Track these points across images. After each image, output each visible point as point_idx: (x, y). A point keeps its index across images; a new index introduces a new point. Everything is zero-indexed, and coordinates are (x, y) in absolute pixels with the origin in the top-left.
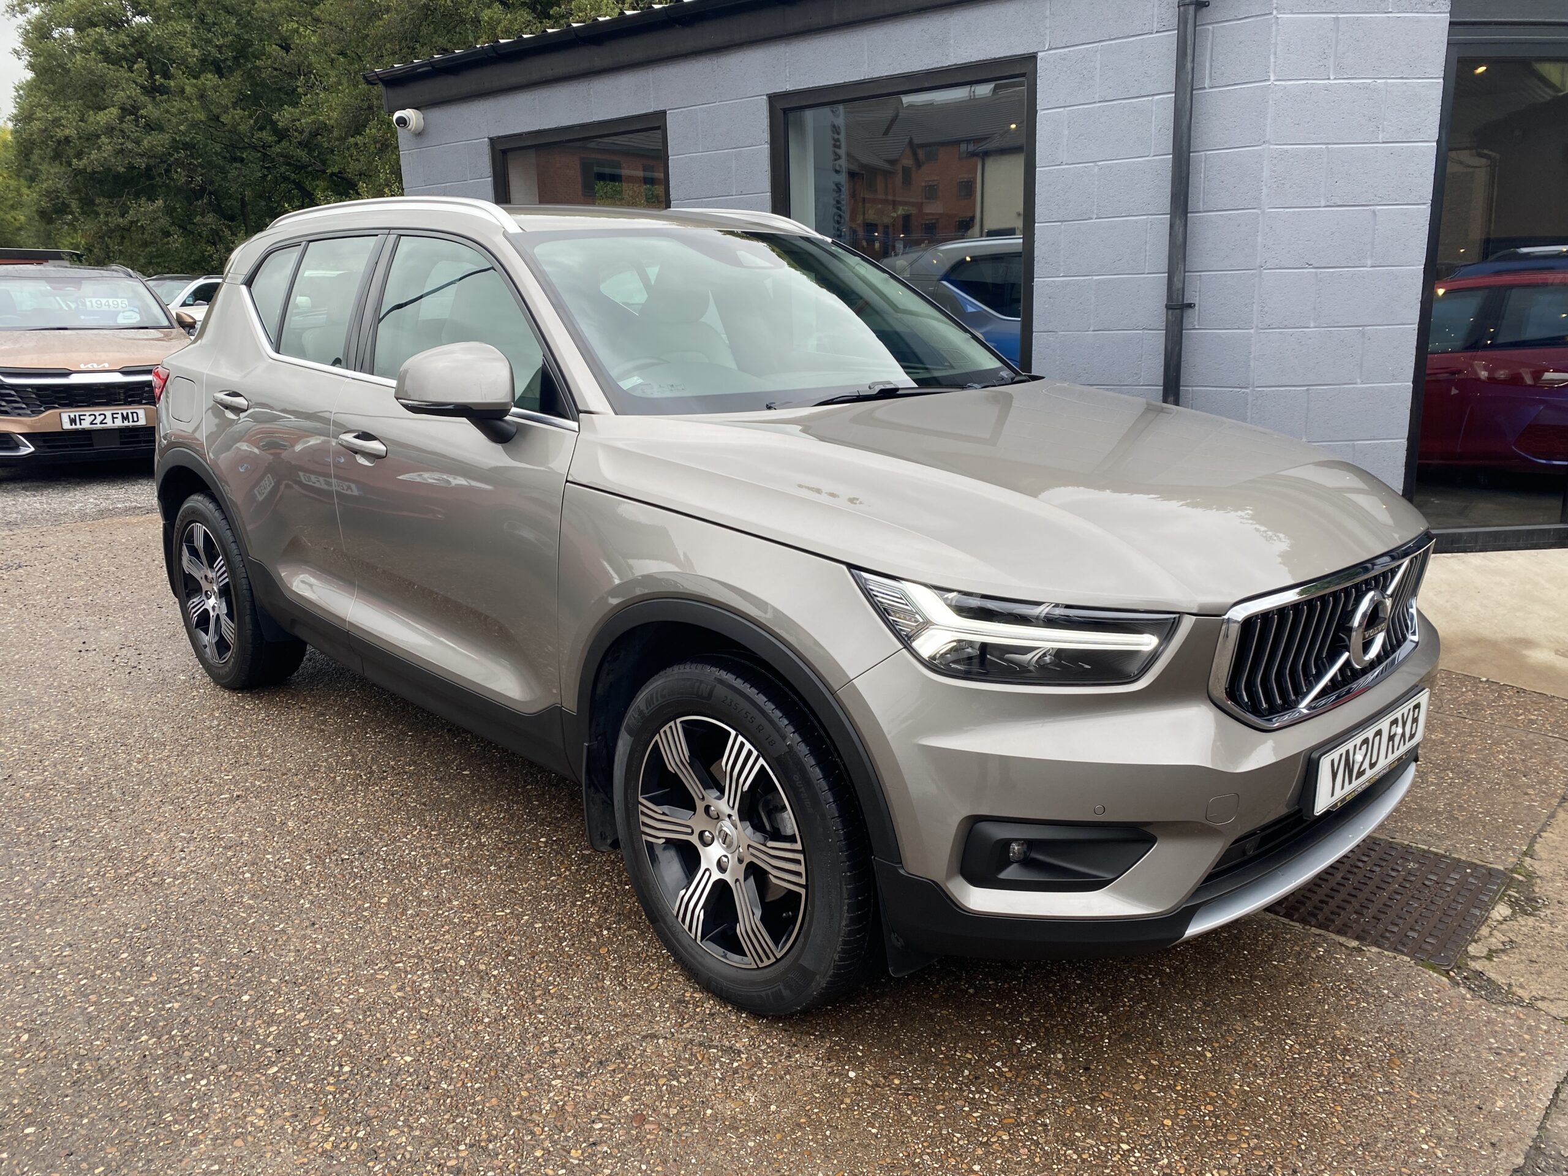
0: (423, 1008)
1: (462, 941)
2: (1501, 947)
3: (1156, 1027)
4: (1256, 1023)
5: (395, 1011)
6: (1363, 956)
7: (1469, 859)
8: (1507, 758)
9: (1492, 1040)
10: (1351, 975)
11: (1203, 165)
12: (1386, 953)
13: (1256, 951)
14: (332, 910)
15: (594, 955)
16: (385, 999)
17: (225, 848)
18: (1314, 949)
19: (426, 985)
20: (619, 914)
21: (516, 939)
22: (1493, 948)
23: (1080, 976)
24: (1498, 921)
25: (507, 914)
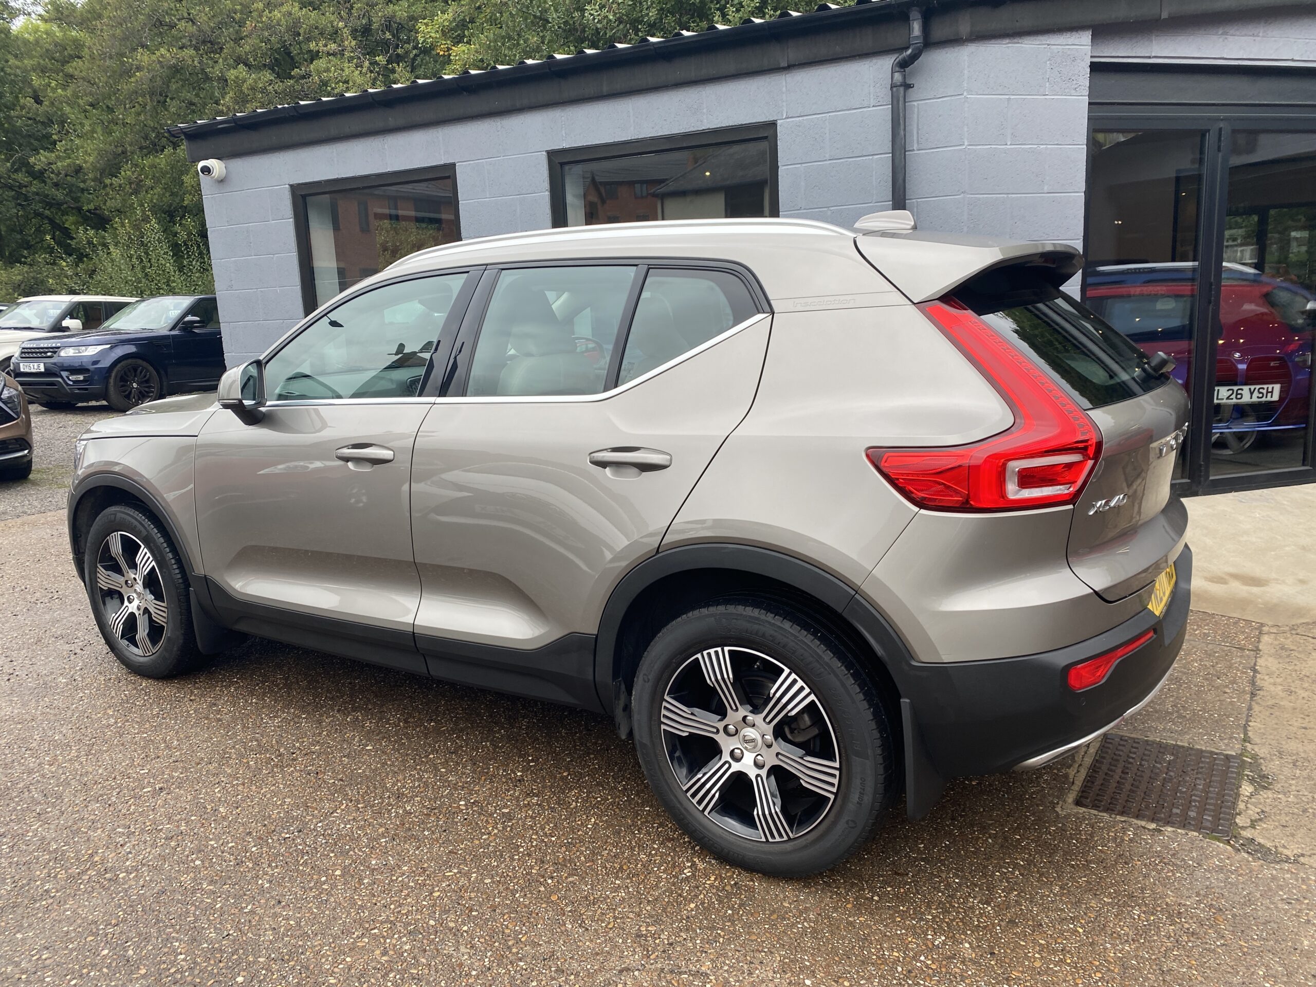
0: (411, 968)
1: (424, 903)
2: (1258, 817)
3: (1031, 911)
4: (1105, 899)
5: (387, 974)
6: (1164, 835)
7: (1208, 749)
8: (1200, 665)
9: (1281, 893)
10: (1160, 851)
11: (915, 210)
12: (1179, 831)
13: (1082, 839)
14: (292, 887)
15: (547, 903)
16: (373, 964)
17: (166, 839)
18: (1124, 833)
19: (407, 947)
20: (556, 864)
21: (473, 895)
22: (1253, 818)
23: (958, 877)
24: (1247, 796)
25: (455, 874)
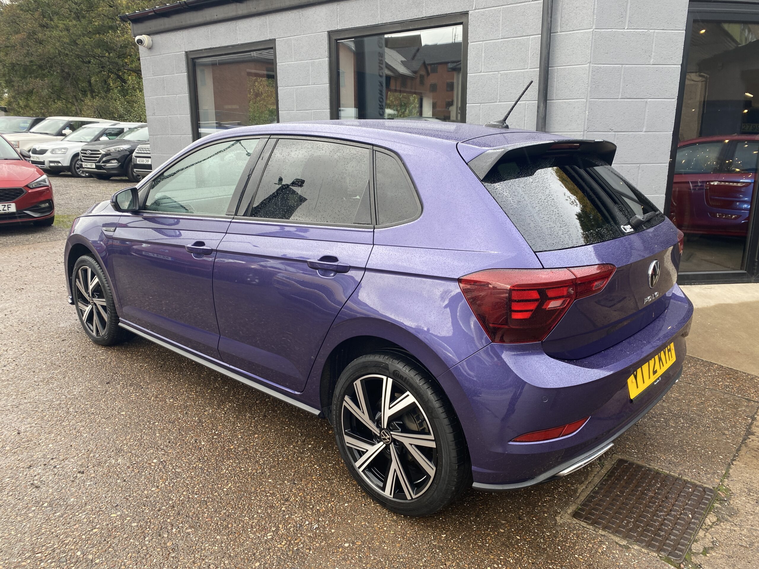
2: (711, 545)
6: (630, 552)
7: (692, 480)
11: (556, 74)
12: (643, 550)
13: (566, 546)
18: (600, 546)
22: (707, 546)
24: (709, 525)
